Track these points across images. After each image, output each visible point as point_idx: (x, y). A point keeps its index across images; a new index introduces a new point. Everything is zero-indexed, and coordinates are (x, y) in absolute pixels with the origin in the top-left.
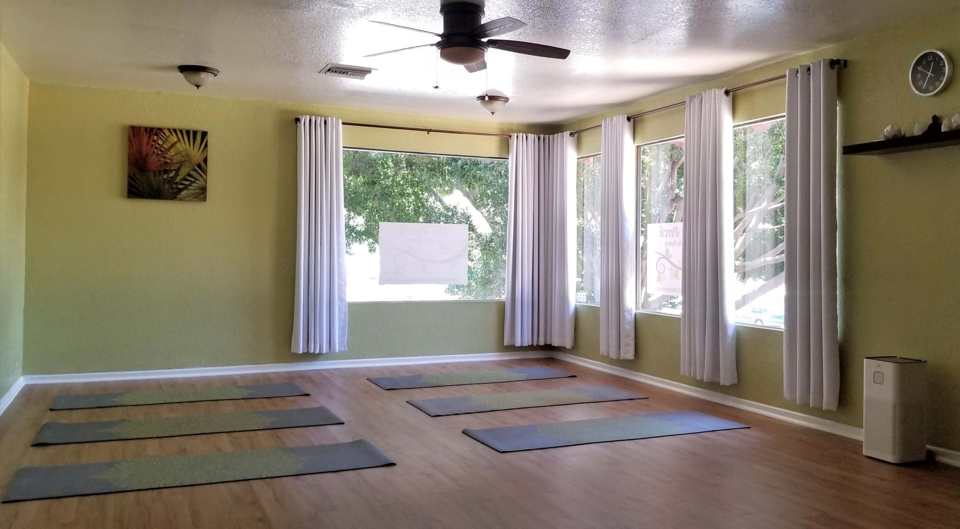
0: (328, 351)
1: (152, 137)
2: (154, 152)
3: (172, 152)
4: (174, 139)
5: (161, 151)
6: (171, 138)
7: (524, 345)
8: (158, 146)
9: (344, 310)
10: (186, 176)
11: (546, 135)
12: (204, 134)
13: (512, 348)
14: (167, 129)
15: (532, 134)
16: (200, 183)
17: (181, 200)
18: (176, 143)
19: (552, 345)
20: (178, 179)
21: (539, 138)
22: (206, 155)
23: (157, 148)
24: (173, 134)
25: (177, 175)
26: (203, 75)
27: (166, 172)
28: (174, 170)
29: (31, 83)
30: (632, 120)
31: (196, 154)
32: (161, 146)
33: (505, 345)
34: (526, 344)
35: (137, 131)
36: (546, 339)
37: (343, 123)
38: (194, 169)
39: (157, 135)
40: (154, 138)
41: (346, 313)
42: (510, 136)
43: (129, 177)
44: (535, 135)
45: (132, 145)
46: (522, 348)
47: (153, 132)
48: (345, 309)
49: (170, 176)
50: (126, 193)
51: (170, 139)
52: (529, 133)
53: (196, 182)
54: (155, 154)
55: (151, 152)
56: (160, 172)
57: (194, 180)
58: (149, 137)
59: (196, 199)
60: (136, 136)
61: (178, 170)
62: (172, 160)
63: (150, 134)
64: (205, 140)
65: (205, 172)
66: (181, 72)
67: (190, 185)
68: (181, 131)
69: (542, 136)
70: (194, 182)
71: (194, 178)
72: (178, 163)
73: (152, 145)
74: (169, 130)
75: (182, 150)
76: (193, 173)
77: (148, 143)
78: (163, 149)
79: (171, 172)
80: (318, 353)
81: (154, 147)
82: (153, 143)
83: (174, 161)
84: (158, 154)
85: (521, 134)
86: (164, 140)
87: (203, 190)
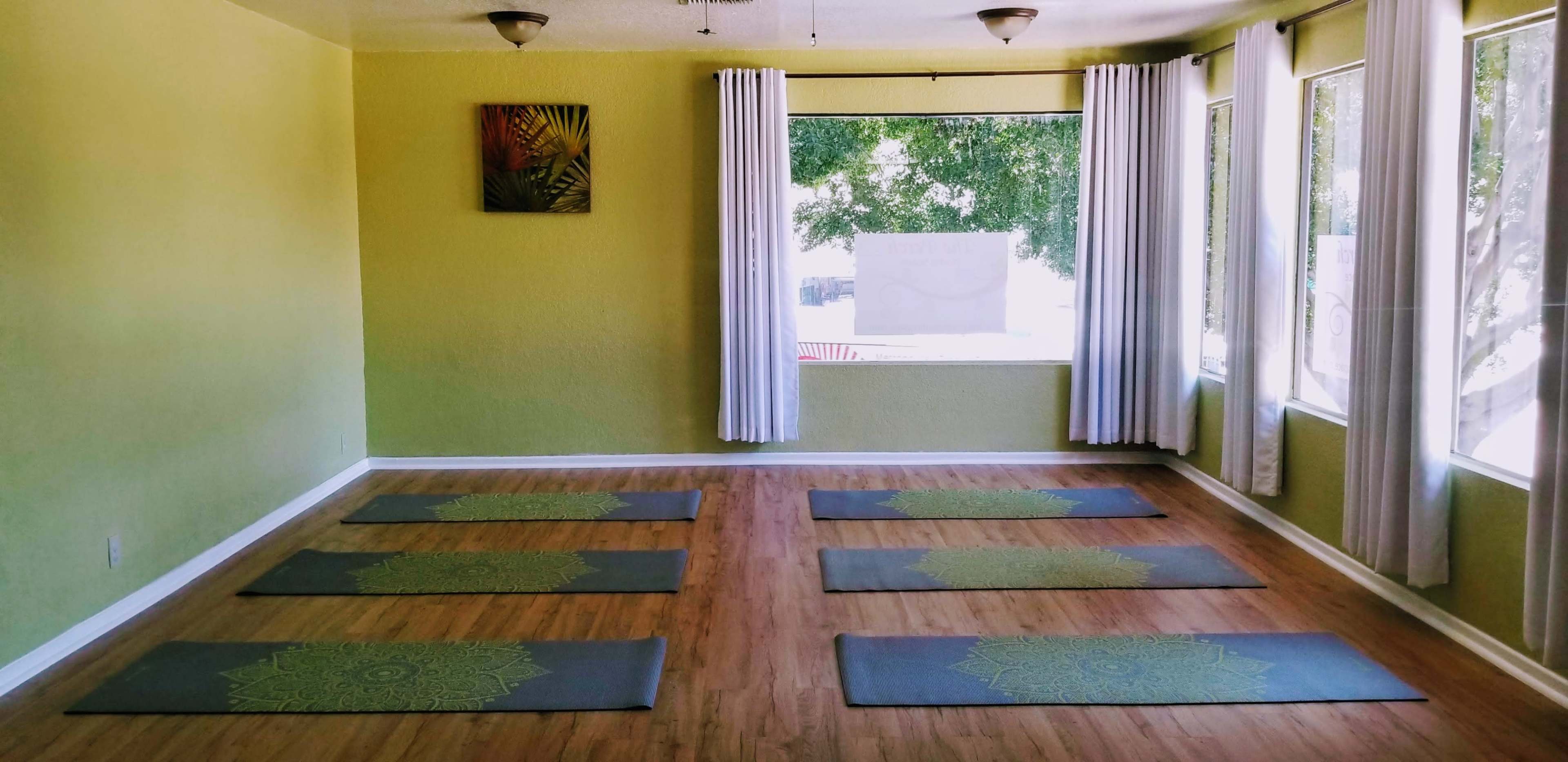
0: (769, 439)
1: (512, 120)
2: (516, 142)
3: (541, 140)
4: (543, 120)
5: (526, 139)
6: (539, 120)
7: (1104, 443)
8: (521, 133)
9: (794, 377)
10: (560, 176)
11: (1154, 63)
12: (584, 110)
13: (1081, 446)
14: (532, 106)
15: (1125, 65)
16: (580, 185)
17: (556, 211)
18: (545, 127)
19: (1157, 445)
20: (551, 181)
21: (1141, 71)
22: (587, 143)
23: (520, 136)
24: (541, 113)
25: (549, 174)
26: (521, 26)
27: (535, 170)
28: (545, 168)
29: (355, 54)
30: (1289, 29)
31: (572, 139)
32: (526, 132)
33: (1070, 440)
34: (1107, 441)
35: (492, 112)
36: (1147, 433)
37: (787, 76)
38: (572, 164)
39: (519, 117)
40: (515, 121)
41: (796, 381)
42: (1084, 72)
43: (485, 180)
44: (1133, 66)
45: (487, 134)
46: (1100, 447)
47: (515, 111)
48: (795, 374)
49: (539, 176)
50: (482, 206)
51: (536, 120)
52: (1120, 63)
53: (575, 183)
54: (518, 145)
55: (513, 143)
56: (525, 171)
57: (571, 181)
58: (509, 121)
59: (576, 210)
60: (491, 118)
61: (549, 168)
62: (541, 153)
63: (510, 115)
64: (585, 120)
65: (587, 168)
66: (493, 22)
67: (567, 189)
68: (551, 108)
69: (1146, 66)
70: (572, 184)
71: (573, 178)
72: (548, 157)
73: (513, 132)
74: (535, 107)
75: (555, 136)
76: (570, 170)
77: (508, 128)
78: (529, 138)
79: (541, 170)
80: (753, 442)
81: (516, 135)
82: (515, 129)
83: (544, 154)
84: (522, 144)
85: (1104, 66)
86: (529, 123)
87: (586, 195)
